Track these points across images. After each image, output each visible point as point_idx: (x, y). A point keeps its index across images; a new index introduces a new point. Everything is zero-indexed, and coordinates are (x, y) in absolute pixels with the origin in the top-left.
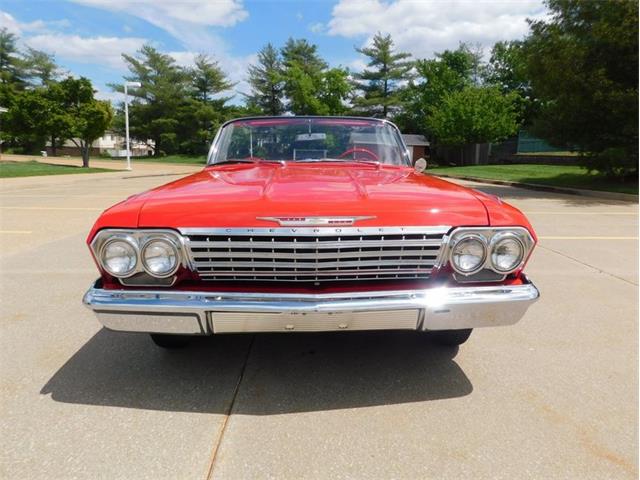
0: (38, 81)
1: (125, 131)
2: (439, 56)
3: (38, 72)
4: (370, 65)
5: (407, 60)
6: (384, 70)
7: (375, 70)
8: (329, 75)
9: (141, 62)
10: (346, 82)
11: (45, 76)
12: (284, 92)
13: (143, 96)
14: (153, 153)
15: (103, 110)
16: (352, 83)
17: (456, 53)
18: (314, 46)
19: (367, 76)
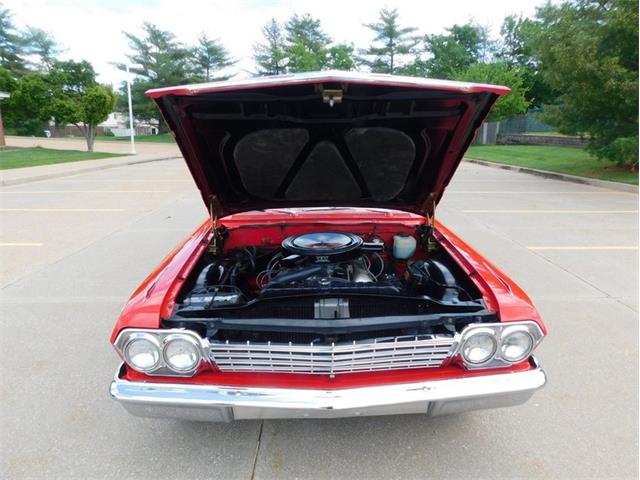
0: (36, 59)
1: (128, 111)
2: (447, 30)
3: (37, 49)
4: (376, 40)
5: (414, 34)
6: (390, 45)
7: (381, 45)
8: (334, 51)
9: (142, 39)
10: (351, 58)
11: (44, 53)
12: (287, 68)
13: (145, 73)
14: (157, 131)
15: (105, 93)
16: (357, 59)
17: (465, 27)
18: (318, 21)
19: (373, 51)
